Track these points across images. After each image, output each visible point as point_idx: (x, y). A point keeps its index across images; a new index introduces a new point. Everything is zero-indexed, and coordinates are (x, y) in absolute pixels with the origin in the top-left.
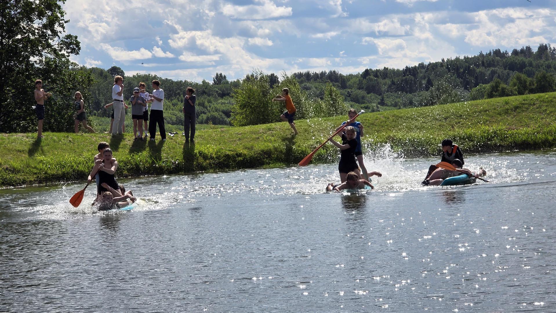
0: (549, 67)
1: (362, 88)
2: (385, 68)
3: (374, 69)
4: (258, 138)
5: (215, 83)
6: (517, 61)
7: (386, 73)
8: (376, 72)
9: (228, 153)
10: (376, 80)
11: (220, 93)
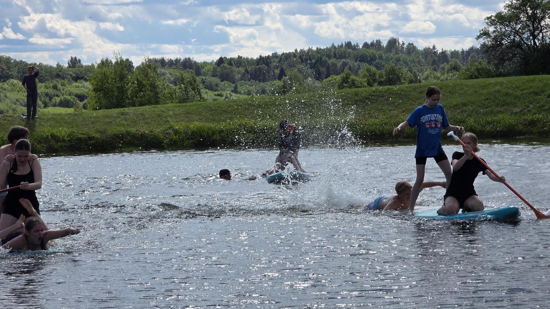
0: (398, 60)
1: (216, 76)
2: (239, 56)
3: (228, 57)
4: (111, 122)
5: (69, 66)
6: (367, 54)
7: (240, 62)
8: (230, 60)
9: (80, 136)
10: (230, 68)
11: (74, 77)
